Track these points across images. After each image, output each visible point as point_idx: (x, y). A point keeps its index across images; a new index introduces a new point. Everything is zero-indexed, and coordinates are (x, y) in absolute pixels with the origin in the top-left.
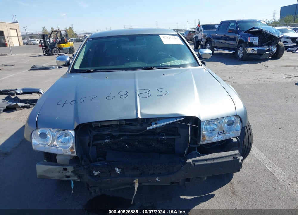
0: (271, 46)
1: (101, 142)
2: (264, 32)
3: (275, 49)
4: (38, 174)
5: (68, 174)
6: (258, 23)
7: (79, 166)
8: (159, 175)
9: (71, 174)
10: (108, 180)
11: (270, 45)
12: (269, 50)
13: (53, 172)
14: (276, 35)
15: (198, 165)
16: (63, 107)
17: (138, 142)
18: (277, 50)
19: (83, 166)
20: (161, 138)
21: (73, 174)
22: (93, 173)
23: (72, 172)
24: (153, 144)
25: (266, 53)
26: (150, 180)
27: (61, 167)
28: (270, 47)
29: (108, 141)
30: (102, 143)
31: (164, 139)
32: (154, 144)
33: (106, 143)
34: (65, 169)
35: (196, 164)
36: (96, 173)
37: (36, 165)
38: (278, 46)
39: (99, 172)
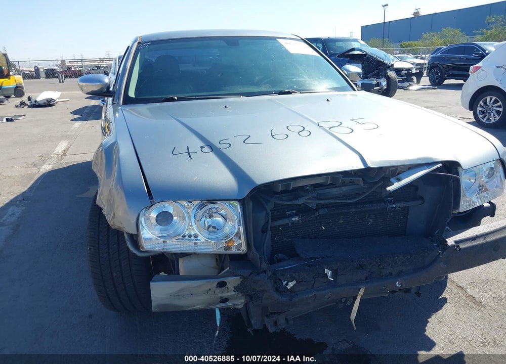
0: (380, 78)
1: (285, 221)
2: (369, 55)
3: (385, 83)
4: (154, 304)
5: (225, 295)
6: (352, 43)
7: (258, 274)
8: (399, 275)
9: (233, 293)
10: (310, 296)
11: (377, 76)
12: (378, 84)
13: (192, 294)
14: (386, 62)
15: (465, 249)
16: (190, 157)
17: (343, 218)
18: (388, 85)
19: (265, 272)
20: (391, 206)
21: (236, 292)
22: (284, 284)
23: (236, 289)
24: (369, 221)
25: (375, 88)
26: (384, 288)
27: (212, 280)
28: (379, 80)
29: (296, 219)
30: (288, 224)
31: (395, 208)
32: (371, 220)
33: (293, 223)
34: (222, 285)
35: (462, 246)
36: (291, 285)
37: (152, 284)
38: (388, 79)
39: (294, 282)
